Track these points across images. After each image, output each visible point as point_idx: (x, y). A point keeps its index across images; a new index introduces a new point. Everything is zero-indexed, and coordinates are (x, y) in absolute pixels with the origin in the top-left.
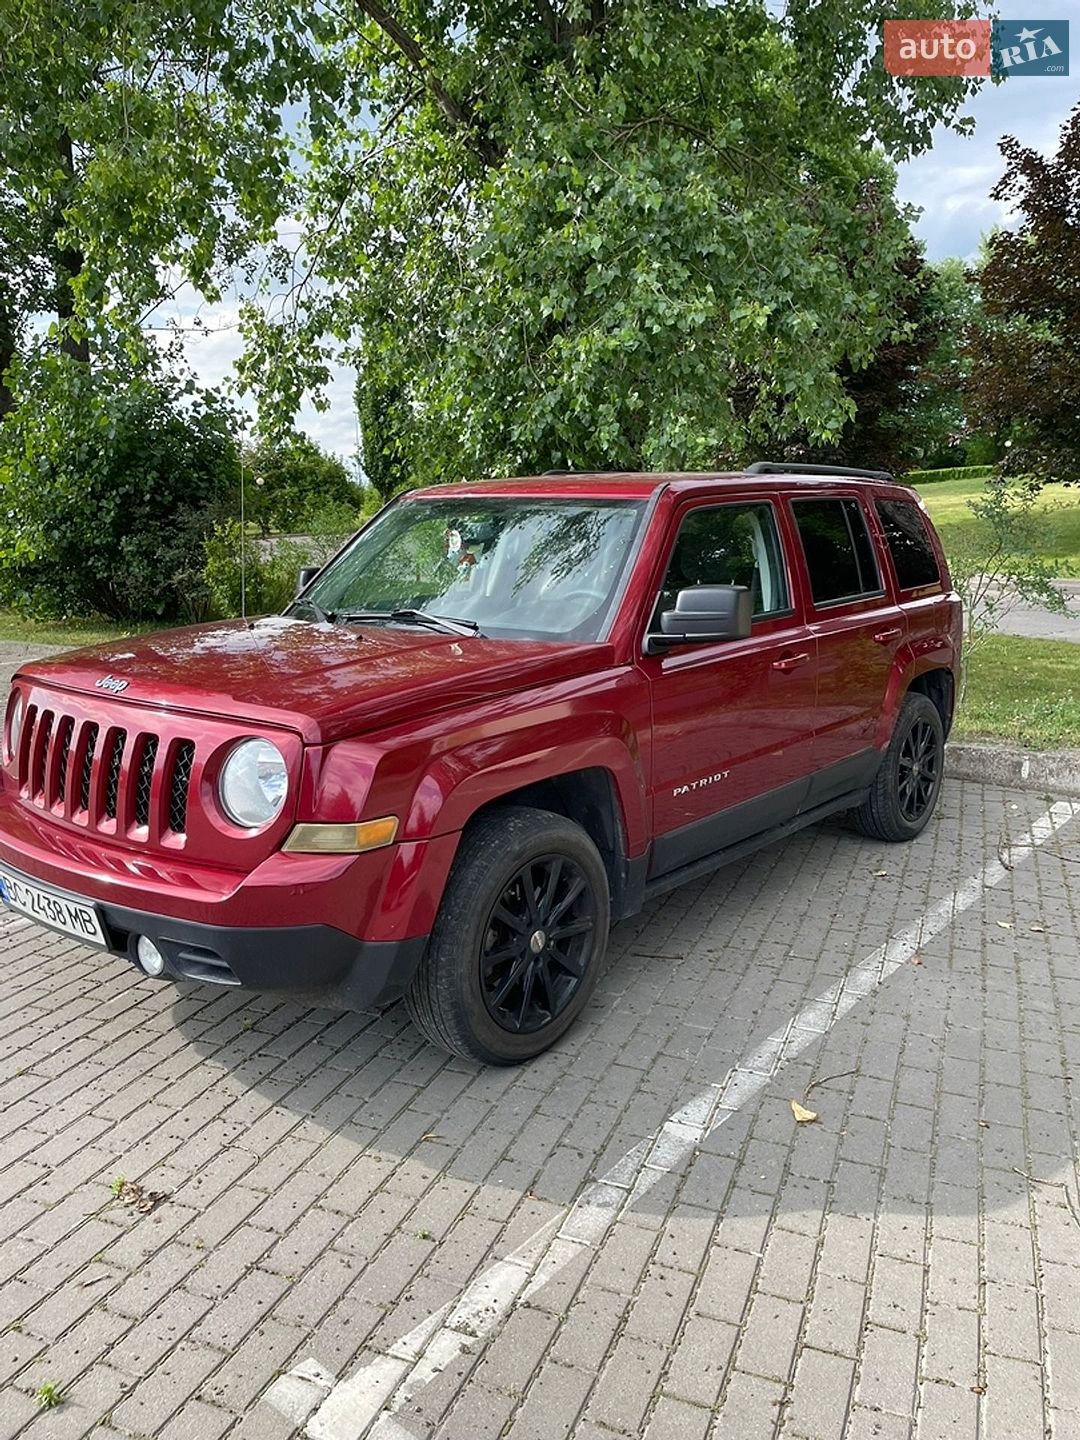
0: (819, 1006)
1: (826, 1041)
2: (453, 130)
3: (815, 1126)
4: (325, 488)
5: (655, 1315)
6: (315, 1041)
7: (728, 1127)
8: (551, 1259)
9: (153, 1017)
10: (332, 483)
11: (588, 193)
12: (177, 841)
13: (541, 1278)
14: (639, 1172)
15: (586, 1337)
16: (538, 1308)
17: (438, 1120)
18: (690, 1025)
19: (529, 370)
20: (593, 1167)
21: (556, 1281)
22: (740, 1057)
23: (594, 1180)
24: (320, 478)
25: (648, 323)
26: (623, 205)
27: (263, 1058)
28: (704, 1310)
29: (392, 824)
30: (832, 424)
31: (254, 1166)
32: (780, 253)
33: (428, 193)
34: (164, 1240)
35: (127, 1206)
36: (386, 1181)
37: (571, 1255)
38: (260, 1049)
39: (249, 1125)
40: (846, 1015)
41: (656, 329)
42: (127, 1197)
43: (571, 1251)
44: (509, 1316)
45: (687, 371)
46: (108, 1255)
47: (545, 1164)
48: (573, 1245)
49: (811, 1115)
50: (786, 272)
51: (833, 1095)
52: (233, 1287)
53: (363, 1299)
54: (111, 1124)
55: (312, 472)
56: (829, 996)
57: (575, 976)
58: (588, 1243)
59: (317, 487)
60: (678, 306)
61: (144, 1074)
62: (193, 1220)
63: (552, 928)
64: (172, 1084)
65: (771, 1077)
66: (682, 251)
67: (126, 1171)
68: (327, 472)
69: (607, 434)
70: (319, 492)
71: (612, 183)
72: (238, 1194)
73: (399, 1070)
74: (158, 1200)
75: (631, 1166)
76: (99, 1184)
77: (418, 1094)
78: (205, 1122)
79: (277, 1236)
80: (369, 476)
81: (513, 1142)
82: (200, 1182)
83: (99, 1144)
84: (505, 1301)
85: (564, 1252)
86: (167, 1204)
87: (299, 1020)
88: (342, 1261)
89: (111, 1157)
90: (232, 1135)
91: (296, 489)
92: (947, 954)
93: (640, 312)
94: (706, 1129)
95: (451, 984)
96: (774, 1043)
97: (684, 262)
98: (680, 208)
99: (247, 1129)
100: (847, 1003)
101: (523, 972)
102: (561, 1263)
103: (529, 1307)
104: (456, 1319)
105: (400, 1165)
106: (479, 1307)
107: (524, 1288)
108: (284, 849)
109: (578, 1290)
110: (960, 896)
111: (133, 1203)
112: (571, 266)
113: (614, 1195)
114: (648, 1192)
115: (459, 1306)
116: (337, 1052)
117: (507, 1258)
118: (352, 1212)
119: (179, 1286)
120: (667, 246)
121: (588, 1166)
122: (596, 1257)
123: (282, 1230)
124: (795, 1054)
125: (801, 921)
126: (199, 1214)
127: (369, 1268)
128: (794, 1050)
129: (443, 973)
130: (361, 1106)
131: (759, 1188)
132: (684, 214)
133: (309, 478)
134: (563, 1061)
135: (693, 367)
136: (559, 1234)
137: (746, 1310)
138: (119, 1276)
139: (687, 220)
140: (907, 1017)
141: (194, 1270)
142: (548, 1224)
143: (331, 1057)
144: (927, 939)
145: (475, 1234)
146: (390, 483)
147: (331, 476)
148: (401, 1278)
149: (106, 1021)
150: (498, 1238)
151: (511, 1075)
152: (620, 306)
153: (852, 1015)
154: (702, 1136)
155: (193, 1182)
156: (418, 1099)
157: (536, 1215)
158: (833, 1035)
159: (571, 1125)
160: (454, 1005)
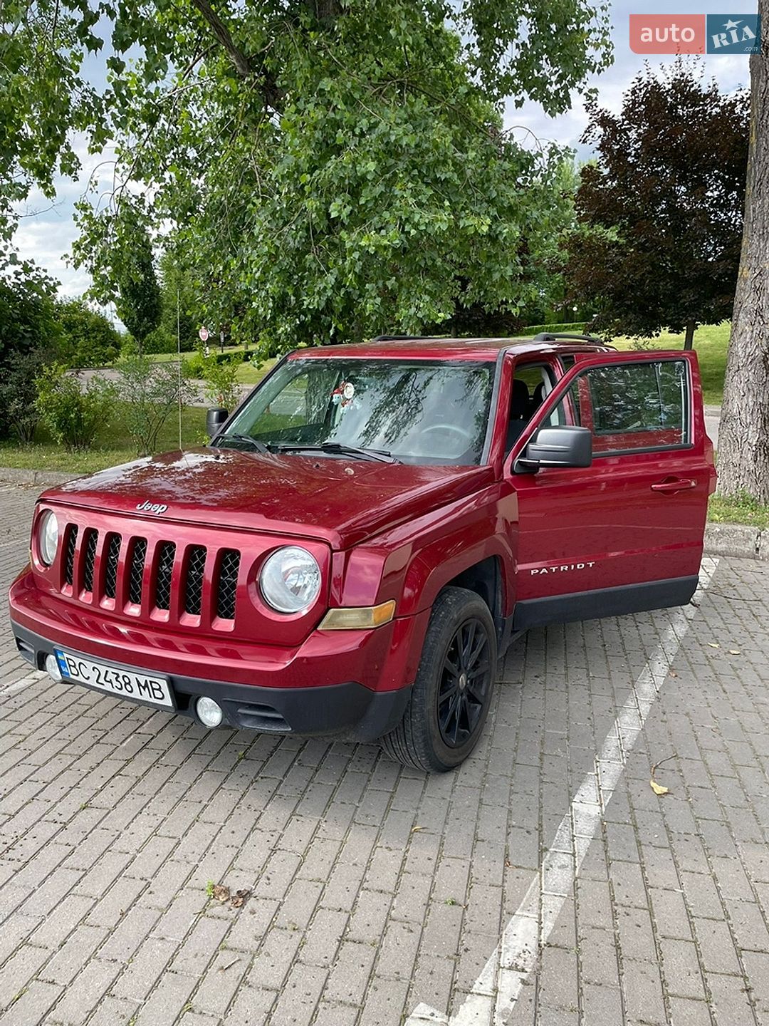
0: (628, 711)
1: (645, 735)
2: (242, 77)
3: (670, 797)
4: (93, 335)
5: (637, 942)
6: (296, 764)
7: (614, 802)
8: (548, 910)
9: (163, 755)
10: (99, 331)
11: (357, 131)
12: (225, 625)
13: (548, 925)
14: (573, 841)
15: (600, 961)
16: (556, 946)
17: (417, 816)
18: (551, 731)
19: (314, 257)
20: (541, 840)
21: (558, 925)
22: (596, 751)
23: (546, 850)
24: (89, 327)
25: (407, 228)
26: (385, 141)
27: (265, 780)
28: (666, 934)
29: (392, 605)
30: (521, 303)
31: (301, 864)
32: (489, 180)
33: (222, 122)
34: (266, 927)
35: (223, 904)
36: (403, 864)
37: (559, 906)
38: (258, 773)
39: (281, 832)
40: (649, 716)
41: (413, 232)
42: (220, 897)
43: (558, 903)
44: (541, 954)
45: (430, 263)
46: (230, 942)
47: (507, 841)
48: (556, 898)
49: (665, 790)
50: (494, 194)
51: (669, 773)
52: (336, 957)
53: (434, 954)
54: (176, 841)
55: (83, 323)
56: (632, 704)
57: (479, 703)
58: (566, 895)
59: (86, 334)
60: (427, 217)
61: (180, 800)
62: (278, 909)
63: (469, 671)
64: (206, 806)
65: (623, 764)
66: (425, 176)
67: (208, 875)
68: (94, 323)
69: (371, 305)
70: (89, 338)
71: (375, 125)
72: (301, 886)
73: (369, 781)
74: (245, 895)
75: (566, 838)
76: (193, 889)
77: (392, 797)
78: (247, 833)
79: (347, 915)
80: (127, 326)
81: (477, 827)
82: (269, 879)
83: (176, 856)
84: (533, 945)
85: (553, 905)
86: (252, 899)
87: (276, 748)
88: (404, 928)
89: (190, 868)
90: (273, 841)
91: (70, 336)
92: (689, 669)
93: (401, 219)
94: (601, 805)
95: (423, 717)
96: (612, 740)
97: (427, 184)
98: (425, 145)
99: (281, 835)
100: (645, 708)
101: (457, 704)
102: (556, 913)
103: (550, 946)
104: (507, 962)
105: (407, 851)
106: (517, 951)
107: (540, 933)
108: (320, 628)
109: (577, 930)
110: (677, 627)
111: (227, 900)
112: (349, 183)
113: (566, 859)
114: (587, 855)
115: (502, 950)
116: (317, 771)
117: (517, 913)
118: (392, 890)
119: (296, 960)
120: (416, 172)
121: (537, 840)
122: (577, 906)
123: (349, 909)
124: (631, 747)
125: (585, 650)
126: (281, 904)
127: (425, 930)
128: (628, 743)
129: (417, 710)
130: (356, 810)
131: (657, 844)
132: (428, 150)
133: (80, 327)
134: (480, 765)
135: (434, 260)
136: (543, 891)
137: (693, 930)
138: (247, 958)
139: (430, 154)
140: (687, 714)
141: (300, 947)
142: (532, 885)
143: (314, 775)
144: (671, 659)
145: (485, 899)
146: (144, 332)
147: (98, 326)
148: (451, 935)
149: (128, 761)
150: (503, 900)
151: (450, 778)
152: (387, 215)
153: (652, 716)
154: (601, 810)
155: (263, 880)
156: (394, 800)
157: (521, 880)
158: (648, 731)
159: (510, 811)
160: (424, 733)
